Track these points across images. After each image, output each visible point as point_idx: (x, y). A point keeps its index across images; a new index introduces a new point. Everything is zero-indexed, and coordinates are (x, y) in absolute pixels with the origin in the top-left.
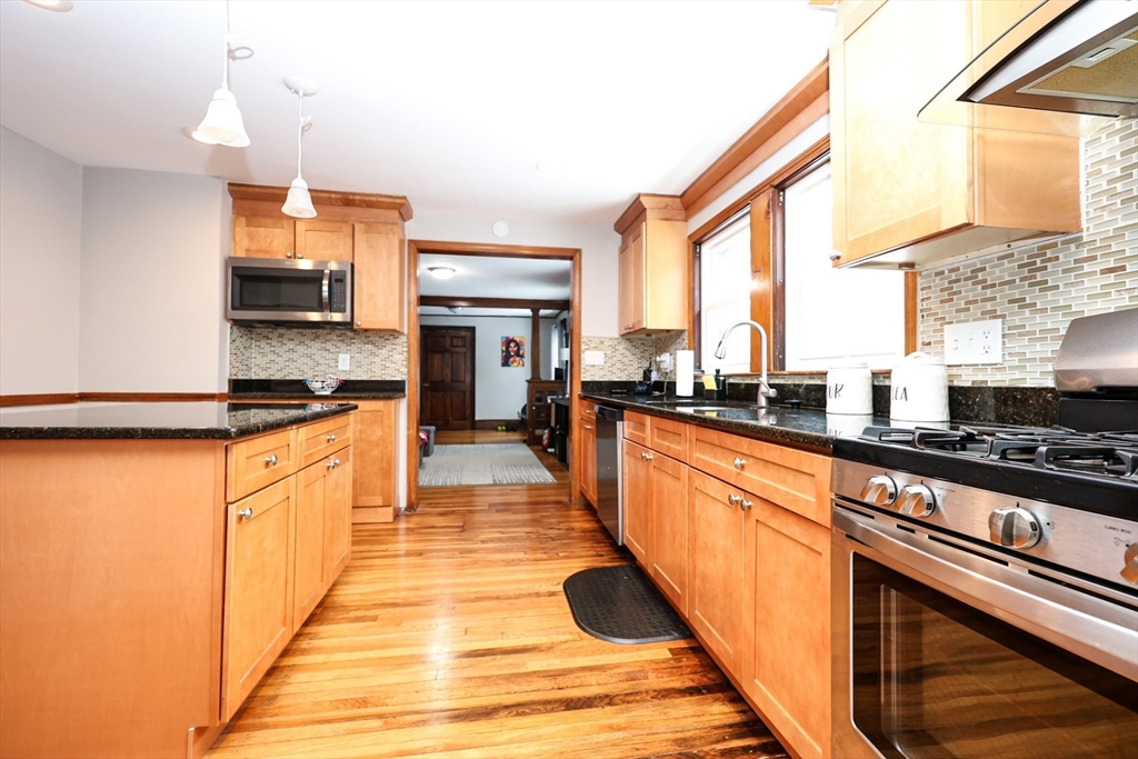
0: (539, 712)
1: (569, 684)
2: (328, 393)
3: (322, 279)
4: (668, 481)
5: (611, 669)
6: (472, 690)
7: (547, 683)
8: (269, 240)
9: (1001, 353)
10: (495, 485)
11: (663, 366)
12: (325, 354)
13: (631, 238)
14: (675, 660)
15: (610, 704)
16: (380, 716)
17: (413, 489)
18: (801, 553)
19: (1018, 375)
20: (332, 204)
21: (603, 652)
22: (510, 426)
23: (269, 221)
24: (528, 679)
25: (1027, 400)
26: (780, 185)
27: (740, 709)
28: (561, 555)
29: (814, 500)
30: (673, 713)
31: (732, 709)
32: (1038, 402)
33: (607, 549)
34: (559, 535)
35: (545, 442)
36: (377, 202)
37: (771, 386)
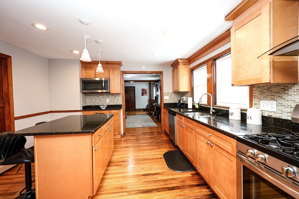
0: (162, 191)
1: (168, 183)
2: (104, 109)
3: (102, 82)
4: (189, 134)
5: (178, 179)
6: (146, 185)
7: (163, 183)
8: (90, 73)
9: (276, 109)
10: (143, 127)
11: (184, 100)
12: (103, 99)
13: (175, 69)
14: (192, 177)
15: (179, 189)
16: (126, 192)
17: (125, 129)
18: (227, 160)
19: (280, 115)
20: (104, 64)
21: (175, 175)
22: (144, 110)
23: (90, 69)
24: (159, 182)
25: (283, 122)
26: (215, 59)
27: (210, 190)
28: (161, 147)
29: (231, 149)
30: (194, 191)
31: (208, 191)
32: (286, 123)
33: (172, 145)
34: (160, 142)
35: (153, 115)
36: (115, 63)
37: (213, 109)
